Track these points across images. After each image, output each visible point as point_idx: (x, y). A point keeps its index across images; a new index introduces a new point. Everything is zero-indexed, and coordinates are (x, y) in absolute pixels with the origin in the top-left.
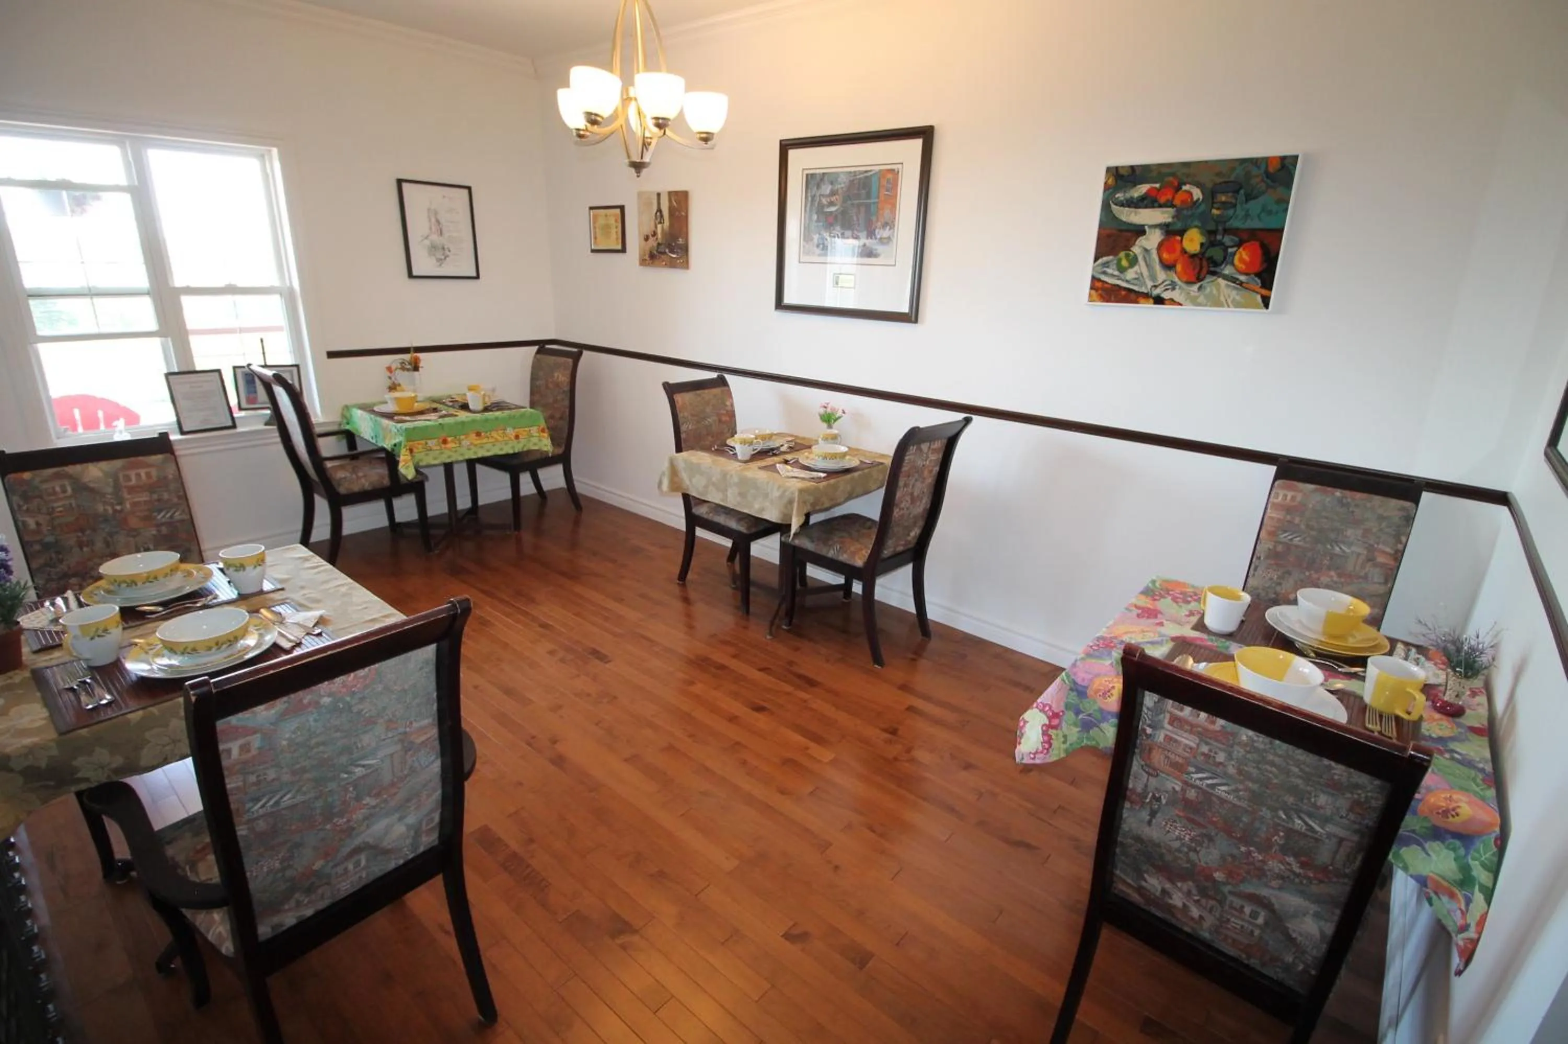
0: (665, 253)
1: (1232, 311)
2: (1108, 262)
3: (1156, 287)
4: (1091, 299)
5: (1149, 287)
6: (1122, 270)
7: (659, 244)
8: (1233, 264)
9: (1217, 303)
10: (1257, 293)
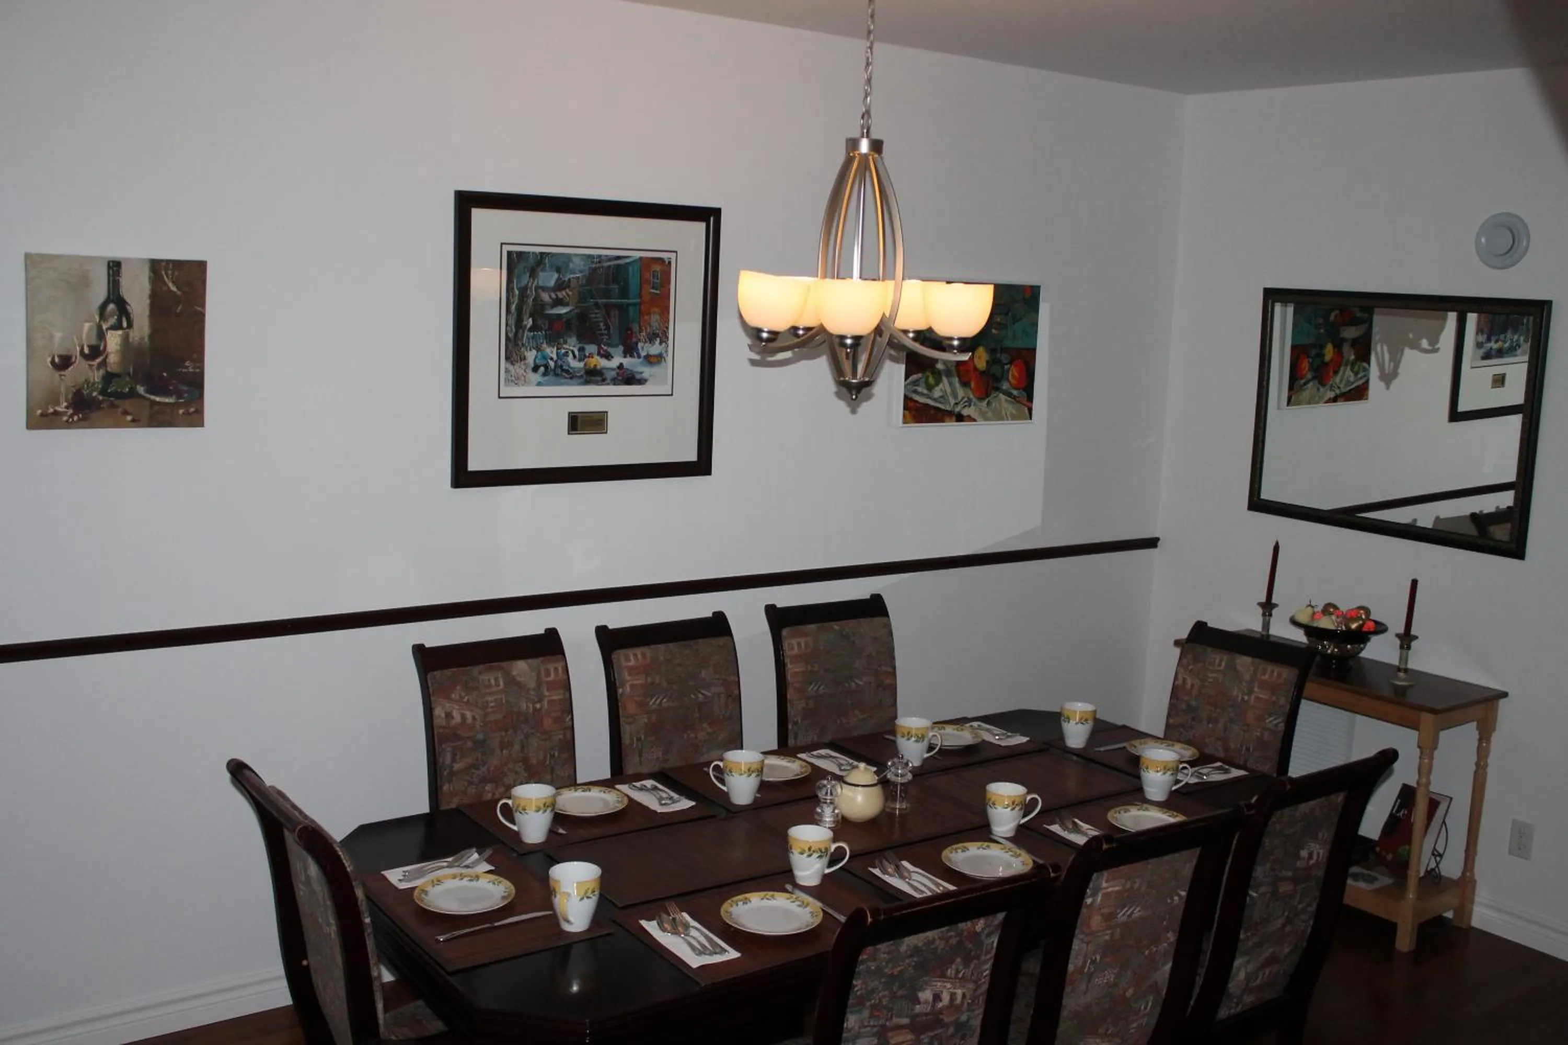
0: (133, 394)
1: (1010, 424)
2: (917, 380)
3: (957, 404)
4: (905, 421)
5: (952, 404)
6: (930, 388)
7: (109, 377)
8: (1008, 379)
9: (999, 417)
10: (1024, 405)
